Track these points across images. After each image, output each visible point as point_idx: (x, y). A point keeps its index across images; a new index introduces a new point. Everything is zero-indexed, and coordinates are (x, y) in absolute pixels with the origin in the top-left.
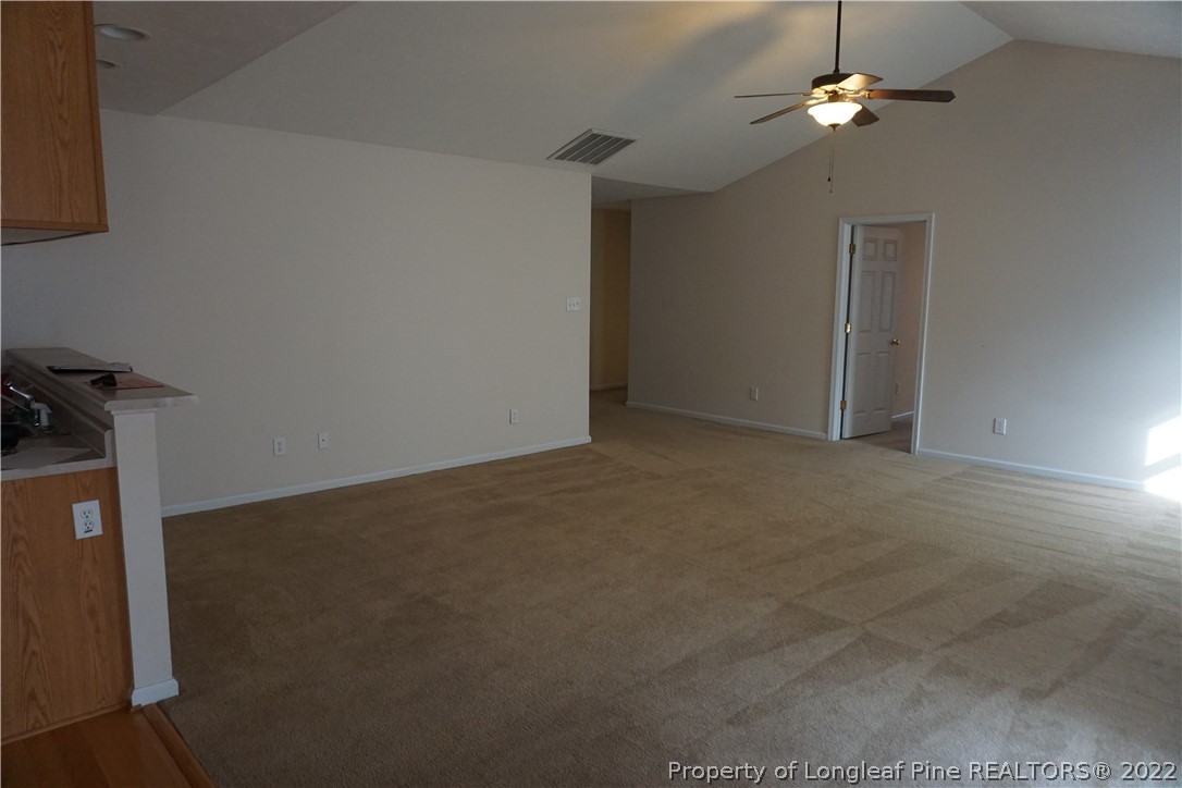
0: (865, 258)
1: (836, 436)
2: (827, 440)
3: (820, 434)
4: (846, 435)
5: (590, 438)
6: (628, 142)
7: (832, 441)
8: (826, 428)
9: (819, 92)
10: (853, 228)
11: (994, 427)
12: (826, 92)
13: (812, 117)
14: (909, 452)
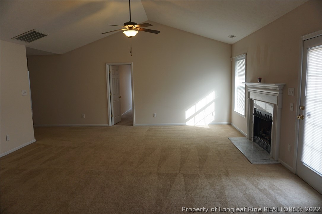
0: (113, 75)
1: (111, 125)
2: (109, 126)
3: (107, 125)
4: (113, 124)
5: (35, 140)
6: (45, 35)
7: (110, 126)
8: (108, 123)
9: (127, 27)
10: (109, 66)
11: (153, 115)
12: (129, 27)
13: (124, 34)
14: (132, 125)
